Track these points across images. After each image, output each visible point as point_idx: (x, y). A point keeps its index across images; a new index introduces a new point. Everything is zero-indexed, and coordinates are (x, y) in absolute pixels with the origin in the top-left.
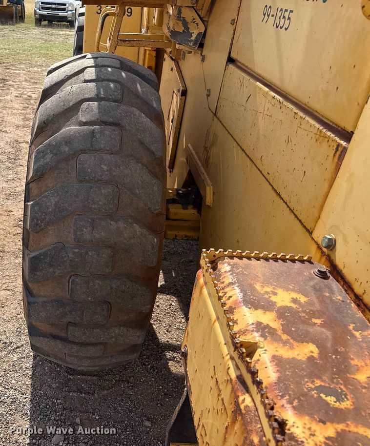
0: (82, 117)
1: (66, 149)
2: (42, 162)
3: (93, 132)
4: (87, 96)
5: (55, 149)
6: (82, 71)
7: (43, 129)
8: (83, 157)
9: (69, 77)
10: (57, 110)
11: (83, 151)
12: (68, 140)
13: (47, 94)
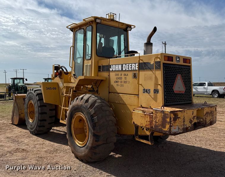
1: (99, 107)
4: (96, 99)
8: (102, 107)
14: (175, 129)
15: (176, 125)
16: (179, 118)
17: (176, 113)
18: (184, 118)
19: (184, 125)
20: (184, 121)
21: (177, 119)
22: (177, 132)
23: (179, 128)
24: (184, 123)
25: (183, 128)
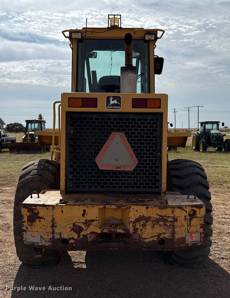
0: (31, 174)
1: (26, 182)
2: (19, 186)
3: (34, 177)
4: (33, 169)
5: (23, 182)
6: (34, 164)
7: (21, 178)
8: (30, 183)
9: (30, 165)
10: (25, 173)
11: (31, 182)
12: (27, 180)
13: (23, 170)
14: (32, 236)
15: (34, 229)
16: (41, 218)
17: (33, 207)
18: (53, 220)
19: (53, 232)
20: (53, 226)
21: (37, 220)
22: (38, 243)
23: (41, 237)
24: (53, 230)
25: (50, 239)
